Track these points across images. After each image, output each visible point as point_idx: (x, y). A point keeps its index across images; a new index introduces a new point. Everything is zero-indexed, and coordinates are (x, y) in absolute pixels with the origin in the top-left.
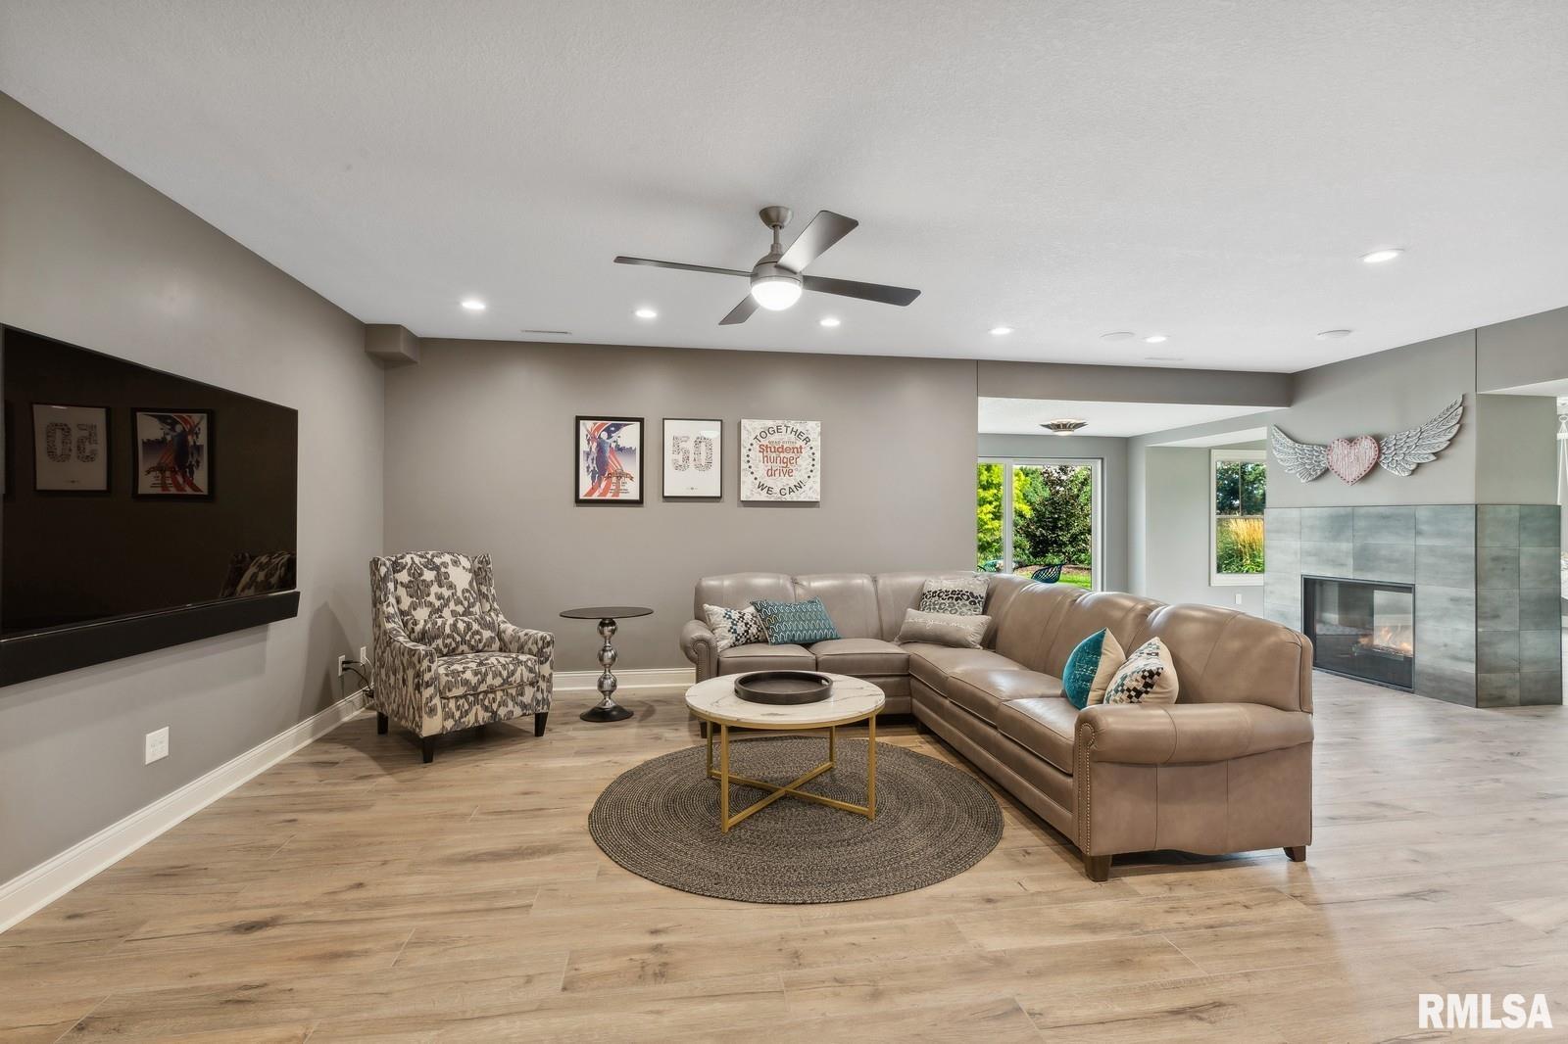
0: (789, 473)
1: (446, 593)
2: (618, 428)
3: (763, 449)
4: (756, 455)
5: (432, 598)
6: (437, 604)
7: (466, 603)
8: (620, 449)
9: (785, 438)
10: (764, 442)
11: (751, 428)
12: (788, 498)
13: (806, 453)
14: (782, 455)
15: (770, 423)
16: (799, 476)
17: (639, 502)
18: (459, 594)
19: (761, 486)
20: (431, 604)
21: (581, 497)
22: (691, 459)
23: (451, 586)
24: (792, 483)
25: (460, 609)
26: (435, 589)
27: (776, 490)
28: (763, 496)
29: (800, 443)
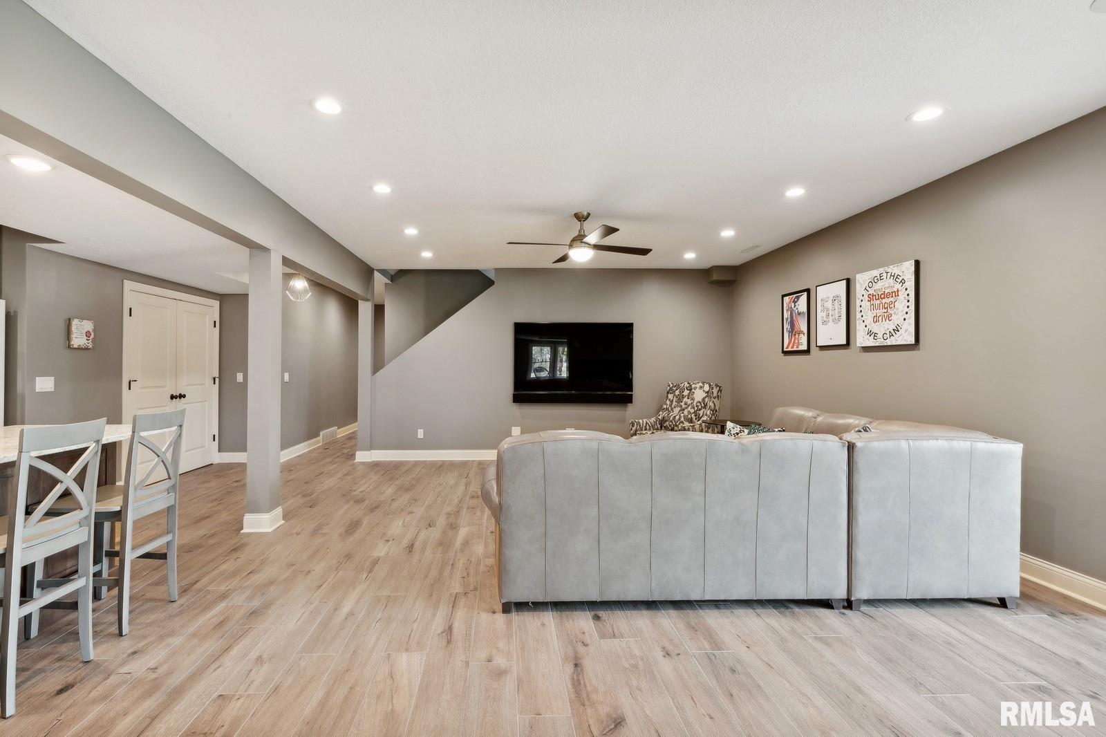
0: (889, 317)
1: (689, 402)
2: (798, 298)
3: (871, 298)
4: (866, 304)
5: (682, 404)
6: (684, 406)
7: (696, 408)
8: (799, 314)
9: (886, 284)
10: (871, 291)
11: (861, 280)
12: (889, 342)
13: (902, 295)
14: (884, 301)
15: (875, 273)
16: (897, 319)
17: (807, 352)
18: (695, 404)
19: (870, 333)
20: (681, 406)
21: (785, 350)
22: (830, 315)
23: (693, 399)
24: (891, 327)
25: (692, 411)
26: (685, 399)
27: (880, 335)
28: (870, 342)
29: (898, 286)
